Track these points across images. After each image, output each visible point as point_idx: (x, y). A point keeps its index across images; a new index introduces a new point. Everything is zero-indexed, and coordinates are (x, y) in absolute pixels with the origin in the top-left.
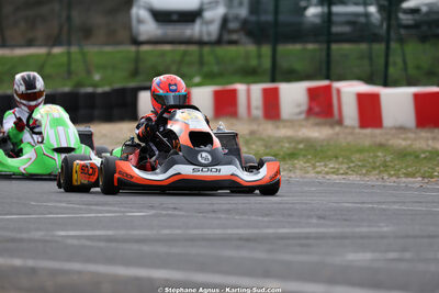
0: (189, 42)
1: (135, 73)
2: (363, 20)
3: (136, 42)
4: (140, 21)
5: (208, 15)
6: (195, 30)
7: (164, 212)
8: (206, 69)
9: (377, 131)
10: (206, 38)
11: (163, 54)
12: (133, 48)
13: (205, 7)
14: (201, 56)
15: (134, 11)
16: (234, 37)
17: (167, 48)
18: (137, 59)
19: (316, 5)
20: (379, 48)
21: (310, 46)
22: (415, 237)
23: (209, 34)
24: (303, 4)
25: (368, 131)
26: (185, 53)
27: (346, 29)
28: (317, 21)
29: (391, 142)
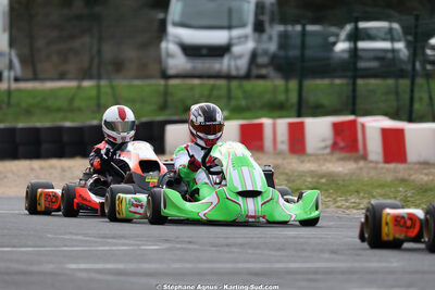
0: (218, 76)
1: (163, 107)
2: (390, 55)
3: (165, 76)
4: (169, 55)
5: (236, 49)
6: (224, 64)
7: (179, 246)
8: (233, 103)
9: (401, 166)
10: (234, 73)
11: (192, 88)
12: (162, 82)
13: (234, 41)
14: (229, 90)
15: (163, 45)
16: (263, 71)
17: (196, 81)
18: (166, 93)
19: (344, 41)
20: (405, 83)
21: (338, 81)
22: (424, 272)
23: (237, 69)
24: (332, 39)
25: (392, 166)
26: (213, 88)
27: (374, 64)
28: (346, 56)
29: (413, 177)
